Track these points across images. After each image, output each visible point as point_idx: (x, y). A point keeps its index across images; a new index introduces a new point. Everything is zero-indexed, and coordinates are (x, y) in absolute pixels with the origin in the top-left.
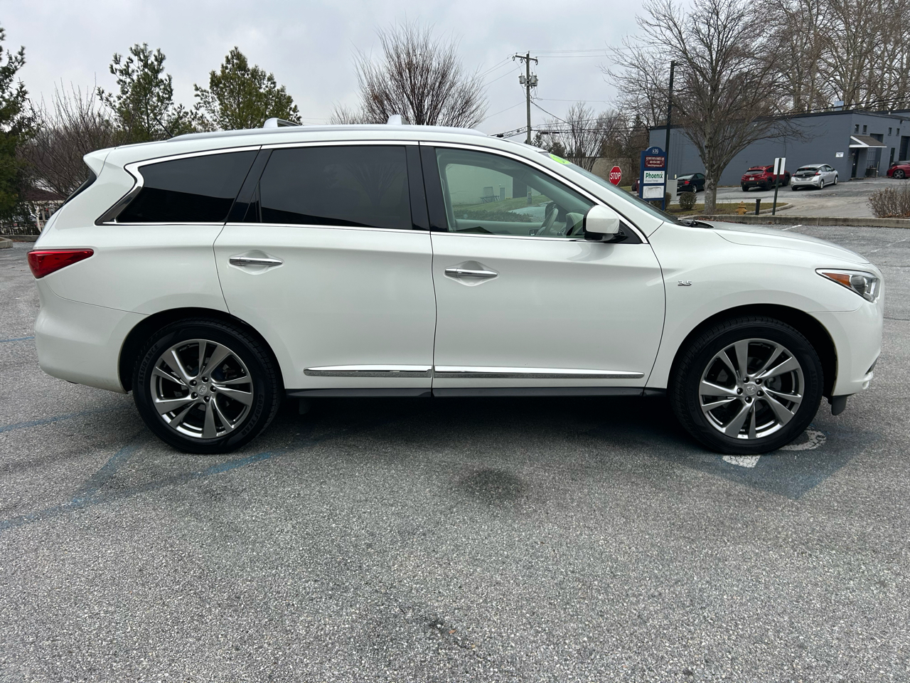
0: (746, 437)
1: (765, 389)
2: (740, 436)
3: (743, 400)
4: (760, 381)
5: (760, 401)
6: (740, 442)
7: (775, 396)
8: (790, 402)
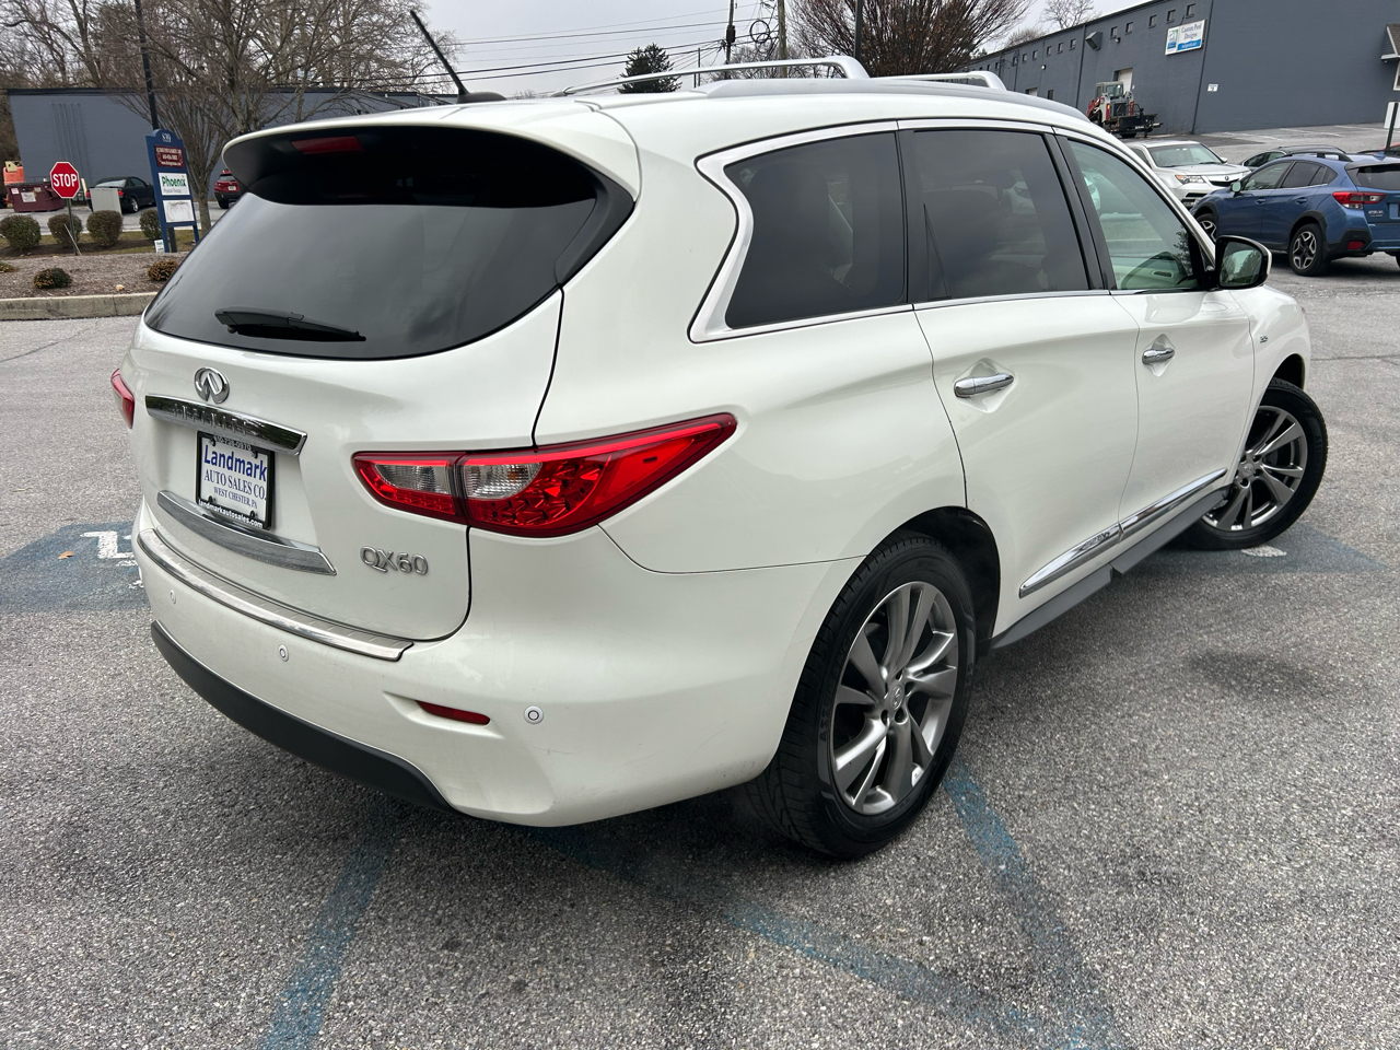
0: (1240, 527)
1: (1264, 466)
2: (1233, 528)
3: (1239, 483)
4: (1258, 458)
5: (1257, 481)
6: (1234, 534)
7: (1274, 473)
8: (1287, 478)
